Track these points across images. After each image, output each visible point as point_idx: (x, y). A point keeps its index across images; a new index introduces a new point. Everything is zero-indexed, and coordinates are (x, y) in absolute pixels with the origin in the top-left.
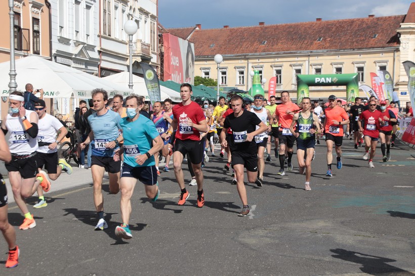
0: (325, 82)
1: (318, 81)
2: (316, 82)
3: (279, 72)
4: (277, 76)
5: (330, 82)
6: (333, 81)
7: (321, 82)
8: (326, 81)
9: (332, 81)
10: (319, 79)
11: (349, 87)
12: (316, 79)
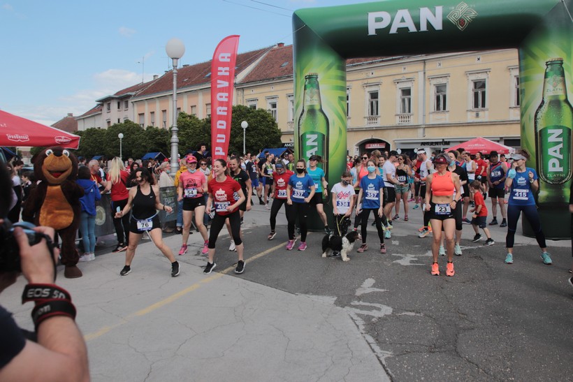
0: (413, 29)
1: (383, 25)
2: (372, 32)
3: (374, 95)
4: (372, 103)
5: (438, 26)
6: (452, 19)
7: (393, 31)
8: (417, 25)
9: (446, 23)
10: (386, 17)
11: (536, 50)
12: (372, 17)
